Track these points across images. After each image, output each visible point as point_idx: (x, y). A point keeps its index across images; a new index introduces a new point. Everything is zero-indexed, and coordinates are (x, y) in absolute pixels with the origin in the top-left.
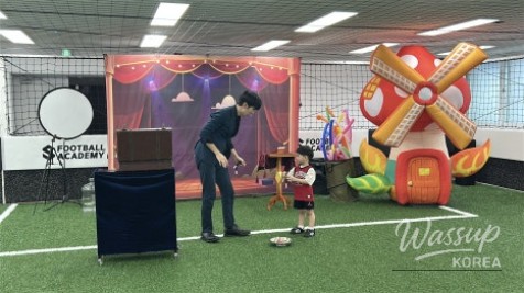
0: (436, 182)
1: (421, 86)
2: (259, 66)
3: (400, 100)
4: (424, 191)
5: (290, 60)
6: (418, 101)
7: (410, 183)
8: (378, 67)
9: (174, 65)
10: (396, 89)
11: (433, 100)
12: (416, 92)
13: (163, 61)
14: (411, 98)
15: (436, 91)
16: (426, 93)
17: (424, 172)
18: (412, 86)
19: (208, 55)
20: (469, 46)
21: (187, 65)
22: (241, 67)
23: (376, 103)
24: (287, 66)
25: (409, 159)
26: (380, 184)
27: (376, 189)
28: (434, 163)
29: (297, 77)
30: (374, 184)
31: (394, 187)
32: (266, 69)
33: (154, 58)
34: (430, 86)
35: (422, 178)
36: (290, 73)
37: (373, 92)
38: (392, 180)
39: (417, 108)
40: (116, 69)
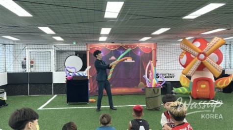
0: (208, 90)
1: (200, 53)
2: (140, 47)
3: (193, 59)
4: (203, 94)
5: (153, 44)
6: (199, 59)
7: (198, 90)
8: (183, 47)
9: (110, 47)
10: (191, 55)
11: (205, 59)
12: (198, 56)
13: (106, 46)
14: (196, 58)
15: (206, 55)
16: (202, 56)
17: (203, 86)
18: (196, 53)
19: (122, 43)
20: (218, 38)
21: (115, 47)
22: (134, 47)
23: (184, 60)
24: (151, 46)
25: (197, 81)
26: (186, 90)
27: (185, 93)
28: (207, 83)
29: (155, 50)
30: (184, 90)
31: (192, 92)
32: (143, 47)
33: (103, 45)
34: (204, 53)
35: (202, 89)
36: (152, 49)
37: (183, 56)
38: (191, 89)
39: (198, 62)
40: (90, 49)
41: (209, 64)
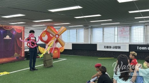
0: (58, 54)
1: (56, 35)
2: (15, 28)
3: (52, 37)
4: (56, 56)
6: (56, 37)
10: (50, 34)
11: (58, 37)
12: (55, 36)
14: (54, 37)
15: (59, 36)
16: (57, 36)
17: (56, 52)
19: (2, 24)
20: (64, 28)
22: (11, 28)
24: (21, 28)
28: (57, 50)
29: (24, 31)
32: (17, 29)
34: (58, 35)
35: (55, 53)
36: (22, 30)
39: (56, 39)
41: (60, 40)
